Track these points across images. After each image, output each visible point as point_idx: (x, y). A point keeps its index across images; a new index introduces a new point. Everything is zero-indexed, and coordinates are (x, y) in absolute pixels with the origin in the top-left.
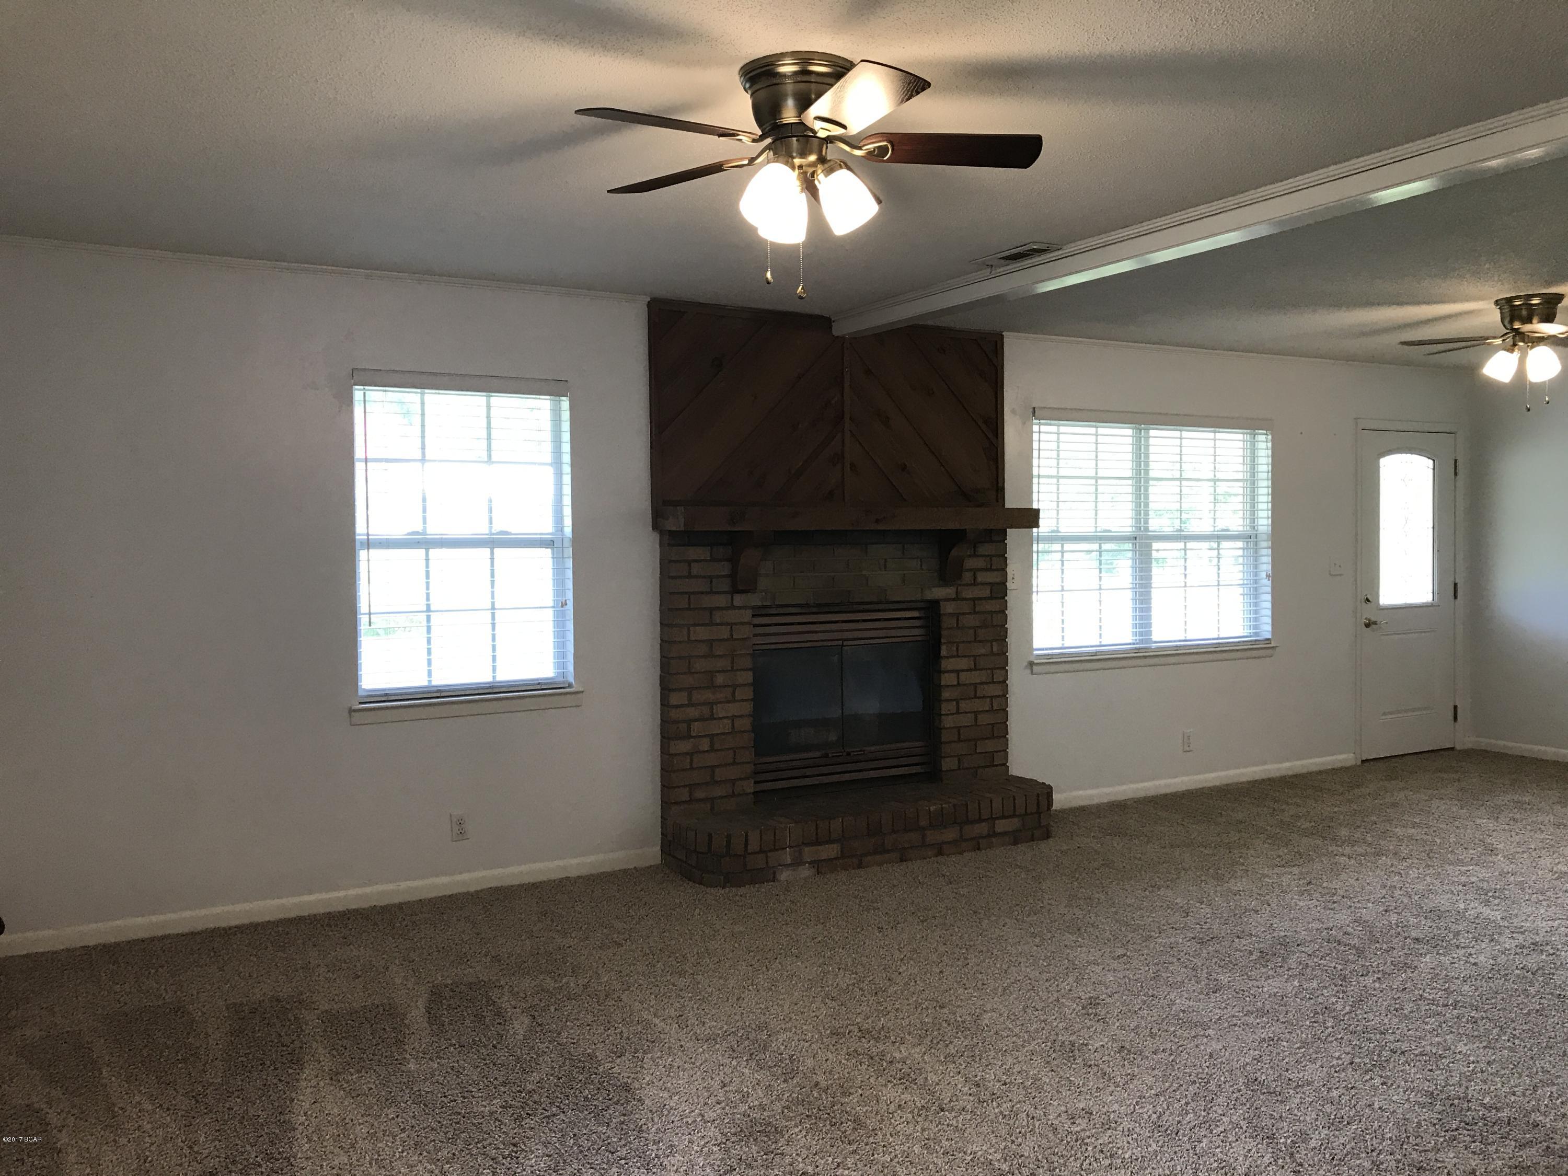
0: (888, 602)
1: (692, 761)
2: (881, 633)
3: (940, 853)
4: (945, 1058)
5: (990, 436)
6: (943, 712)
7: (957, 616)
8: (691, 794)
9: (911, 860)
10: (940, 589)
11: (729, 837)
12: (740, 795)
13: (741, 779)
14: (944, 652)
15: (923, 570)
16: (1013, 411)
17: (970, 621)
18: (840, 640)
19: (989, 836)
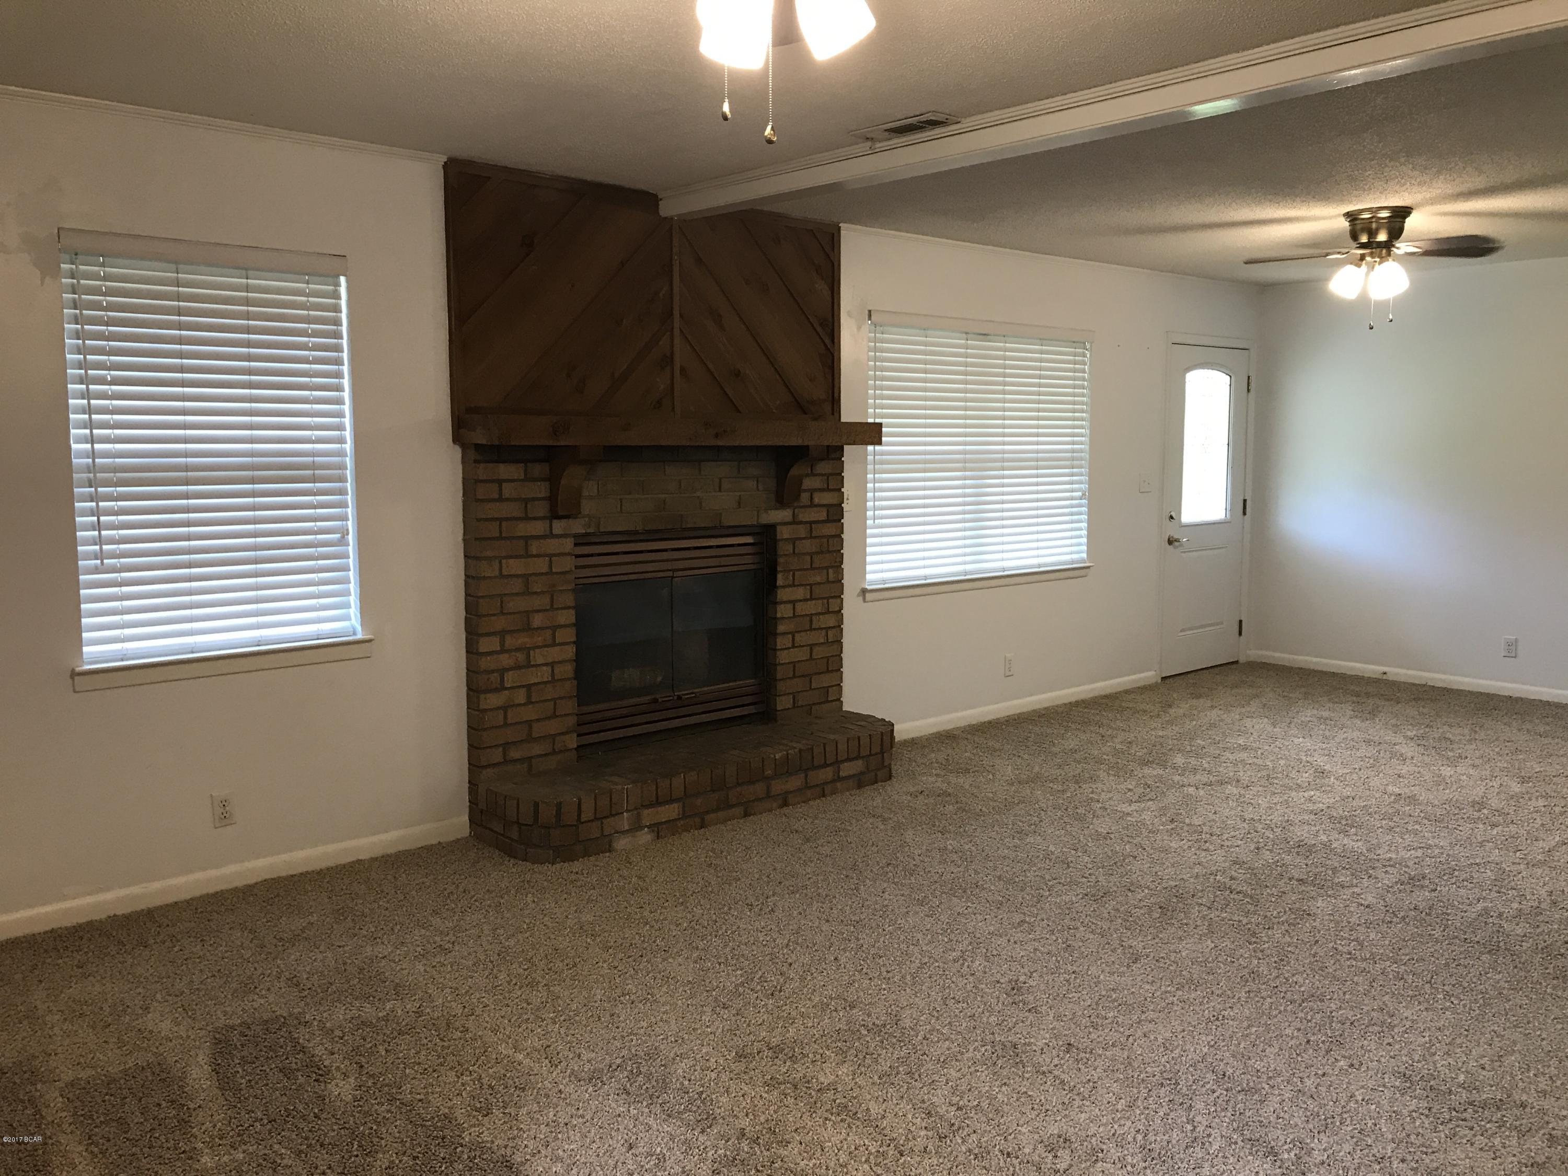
0: (724, 527)
1: (505, 717)
2: (711, 562)
3: (785, 804)
4: (880, 1078)
5: (827, 341)
6: (778, 647)
7: (793, 541)
8: (504, 754)
9: (754, 814)
10: (777, 512)
11: (559, 806)
12: (561, 751)
13: (563, 734)
14: (780, 581)
15: (758, 490)
16: (849, 314)
17: (807, 546)
18: (670, 570)
19: (833, 781)
